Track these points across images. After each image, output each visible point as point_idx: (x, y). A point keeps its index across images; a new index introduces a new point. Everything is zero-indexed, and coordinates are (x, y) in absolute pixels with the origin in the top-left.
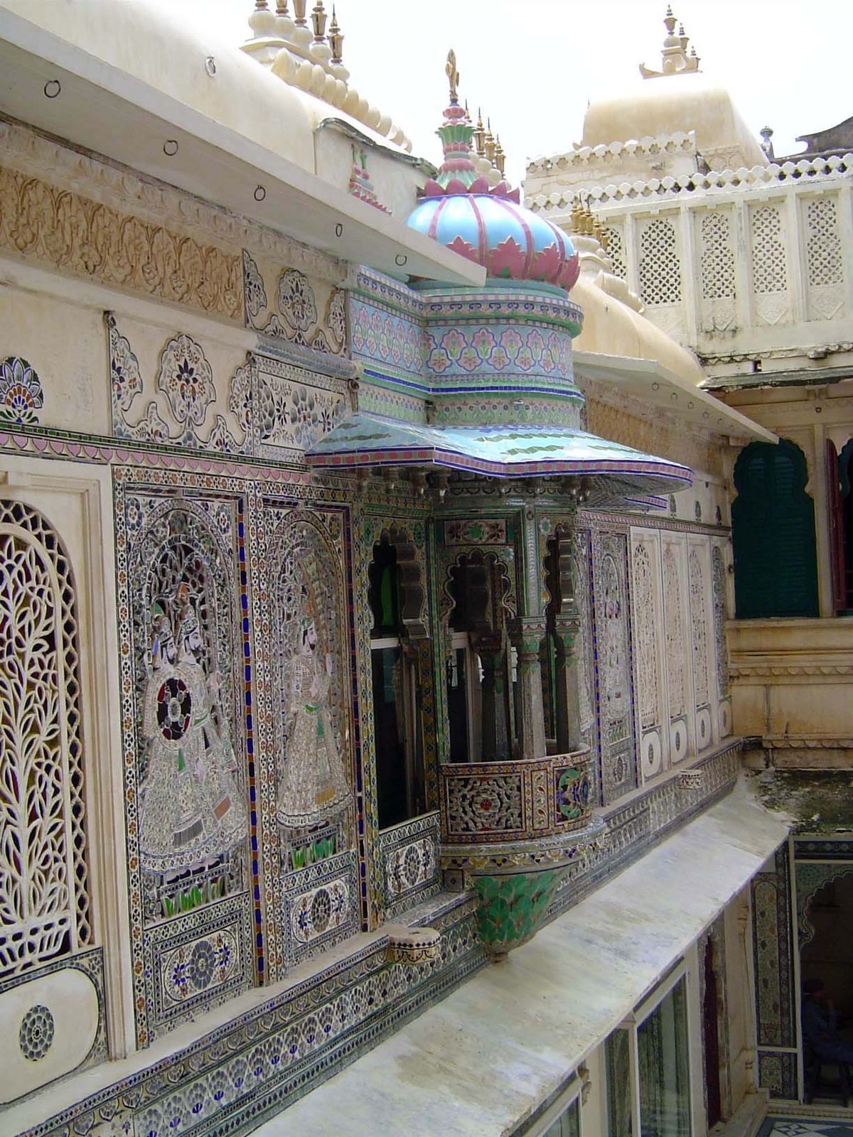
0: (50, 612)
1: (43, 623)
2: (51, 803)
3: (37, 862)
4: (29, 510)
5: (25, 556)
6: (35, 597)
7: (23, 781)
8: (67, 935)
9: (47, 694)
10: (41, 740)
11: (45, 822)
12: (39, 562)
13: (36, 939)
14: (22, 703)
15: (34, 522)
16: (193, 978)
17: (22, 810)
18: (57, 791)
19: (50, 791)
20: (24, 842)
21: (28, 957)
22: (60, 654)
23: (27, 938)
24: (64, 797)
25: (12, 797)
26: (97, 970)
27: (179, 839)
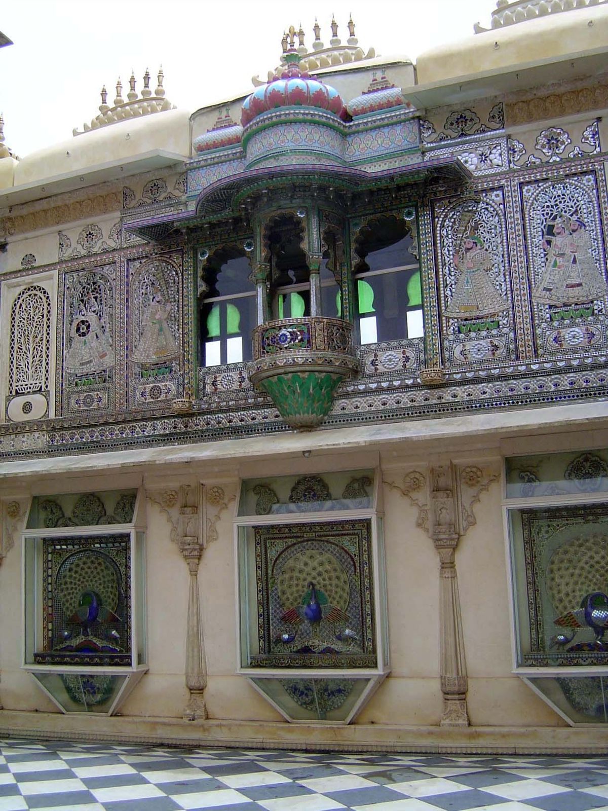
0: (43, 309)
1: (41, 312)
2: (39, 354)
3: (34, 368)
4: (43, 289)
5: (36, 297)
6: (39, 306)
7: (31, 350)
8: (41, 386)
9: (41, 329)
10: (38, 340)
11: (37, 359)
12: (41, 298)
13: (32, 386)
14: (33, 331)
15: (40, 289)
16: (84, 404)
17: (30, 356)
18: (41, 351)
19: (39, 351)
20: (30, 364)
21: (29, 390)
22: (45, 319)
23: (29, 386)
24: (44, 353)
25: (28, 353)
26: (47, 395)
27: (82, 364)
